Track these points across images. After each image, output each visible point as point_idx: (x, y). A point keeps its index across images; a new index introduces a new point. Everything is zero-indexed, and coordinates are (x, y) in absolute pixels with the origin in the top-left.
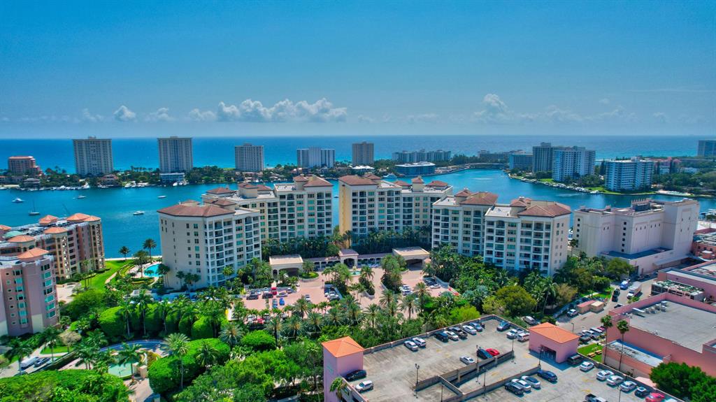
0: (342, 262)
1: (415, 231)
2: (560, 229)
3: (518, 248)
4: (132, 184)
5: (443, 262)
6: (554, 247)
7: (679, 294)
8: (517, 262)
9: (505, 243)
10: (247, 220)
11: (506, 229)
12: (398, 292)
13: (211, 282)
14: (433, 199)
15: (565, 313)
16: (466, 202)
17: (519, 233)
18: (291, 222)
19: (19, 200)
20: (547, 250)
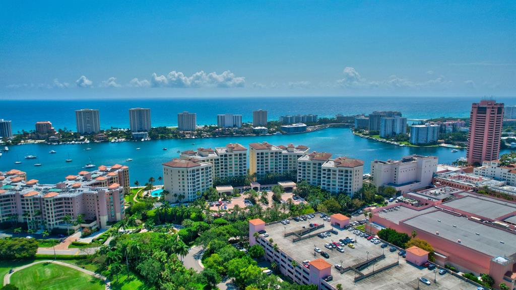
0: (252, 189)
1: (289, 172)
2: (357, 173)
3: (337, 182)
4: (116, 139)
5: (302, 189)
6: (354, 181)
7: (408, 203)
8: (337, 189)
9: (331, 180)
10: (207, 168)
11: (331, 173)
12: (280, 203)
13: (190, 199)
14: (299, 156)
15: (357, 213)
16: (314, 159)
17: (337, 175)
18: (226, 169)
19: (53, 151)
20: (350, 183)
